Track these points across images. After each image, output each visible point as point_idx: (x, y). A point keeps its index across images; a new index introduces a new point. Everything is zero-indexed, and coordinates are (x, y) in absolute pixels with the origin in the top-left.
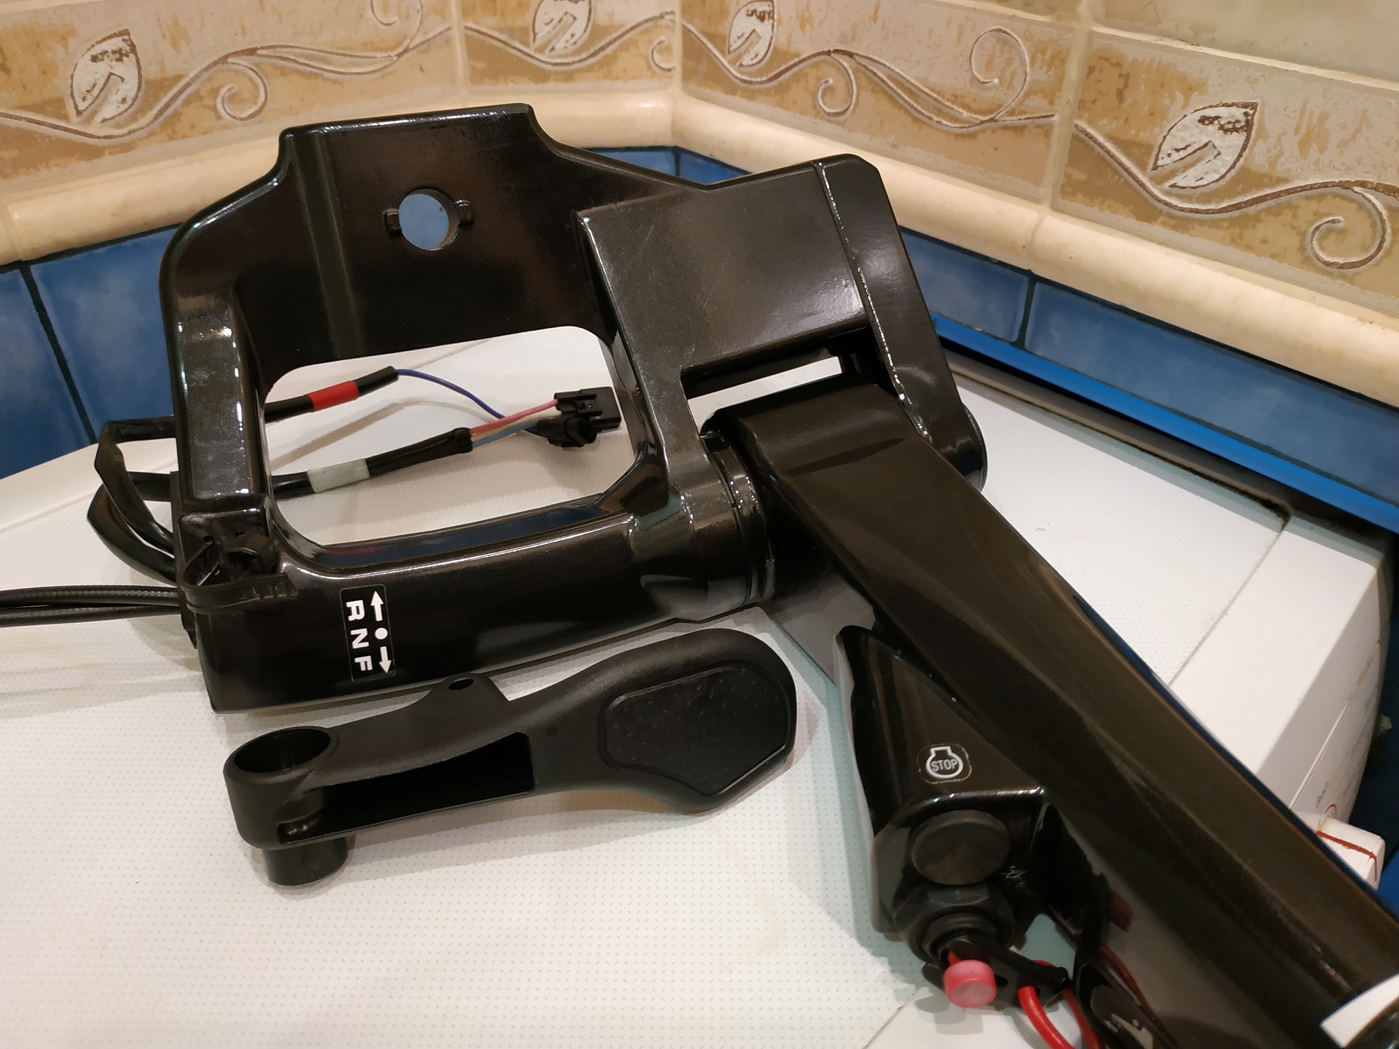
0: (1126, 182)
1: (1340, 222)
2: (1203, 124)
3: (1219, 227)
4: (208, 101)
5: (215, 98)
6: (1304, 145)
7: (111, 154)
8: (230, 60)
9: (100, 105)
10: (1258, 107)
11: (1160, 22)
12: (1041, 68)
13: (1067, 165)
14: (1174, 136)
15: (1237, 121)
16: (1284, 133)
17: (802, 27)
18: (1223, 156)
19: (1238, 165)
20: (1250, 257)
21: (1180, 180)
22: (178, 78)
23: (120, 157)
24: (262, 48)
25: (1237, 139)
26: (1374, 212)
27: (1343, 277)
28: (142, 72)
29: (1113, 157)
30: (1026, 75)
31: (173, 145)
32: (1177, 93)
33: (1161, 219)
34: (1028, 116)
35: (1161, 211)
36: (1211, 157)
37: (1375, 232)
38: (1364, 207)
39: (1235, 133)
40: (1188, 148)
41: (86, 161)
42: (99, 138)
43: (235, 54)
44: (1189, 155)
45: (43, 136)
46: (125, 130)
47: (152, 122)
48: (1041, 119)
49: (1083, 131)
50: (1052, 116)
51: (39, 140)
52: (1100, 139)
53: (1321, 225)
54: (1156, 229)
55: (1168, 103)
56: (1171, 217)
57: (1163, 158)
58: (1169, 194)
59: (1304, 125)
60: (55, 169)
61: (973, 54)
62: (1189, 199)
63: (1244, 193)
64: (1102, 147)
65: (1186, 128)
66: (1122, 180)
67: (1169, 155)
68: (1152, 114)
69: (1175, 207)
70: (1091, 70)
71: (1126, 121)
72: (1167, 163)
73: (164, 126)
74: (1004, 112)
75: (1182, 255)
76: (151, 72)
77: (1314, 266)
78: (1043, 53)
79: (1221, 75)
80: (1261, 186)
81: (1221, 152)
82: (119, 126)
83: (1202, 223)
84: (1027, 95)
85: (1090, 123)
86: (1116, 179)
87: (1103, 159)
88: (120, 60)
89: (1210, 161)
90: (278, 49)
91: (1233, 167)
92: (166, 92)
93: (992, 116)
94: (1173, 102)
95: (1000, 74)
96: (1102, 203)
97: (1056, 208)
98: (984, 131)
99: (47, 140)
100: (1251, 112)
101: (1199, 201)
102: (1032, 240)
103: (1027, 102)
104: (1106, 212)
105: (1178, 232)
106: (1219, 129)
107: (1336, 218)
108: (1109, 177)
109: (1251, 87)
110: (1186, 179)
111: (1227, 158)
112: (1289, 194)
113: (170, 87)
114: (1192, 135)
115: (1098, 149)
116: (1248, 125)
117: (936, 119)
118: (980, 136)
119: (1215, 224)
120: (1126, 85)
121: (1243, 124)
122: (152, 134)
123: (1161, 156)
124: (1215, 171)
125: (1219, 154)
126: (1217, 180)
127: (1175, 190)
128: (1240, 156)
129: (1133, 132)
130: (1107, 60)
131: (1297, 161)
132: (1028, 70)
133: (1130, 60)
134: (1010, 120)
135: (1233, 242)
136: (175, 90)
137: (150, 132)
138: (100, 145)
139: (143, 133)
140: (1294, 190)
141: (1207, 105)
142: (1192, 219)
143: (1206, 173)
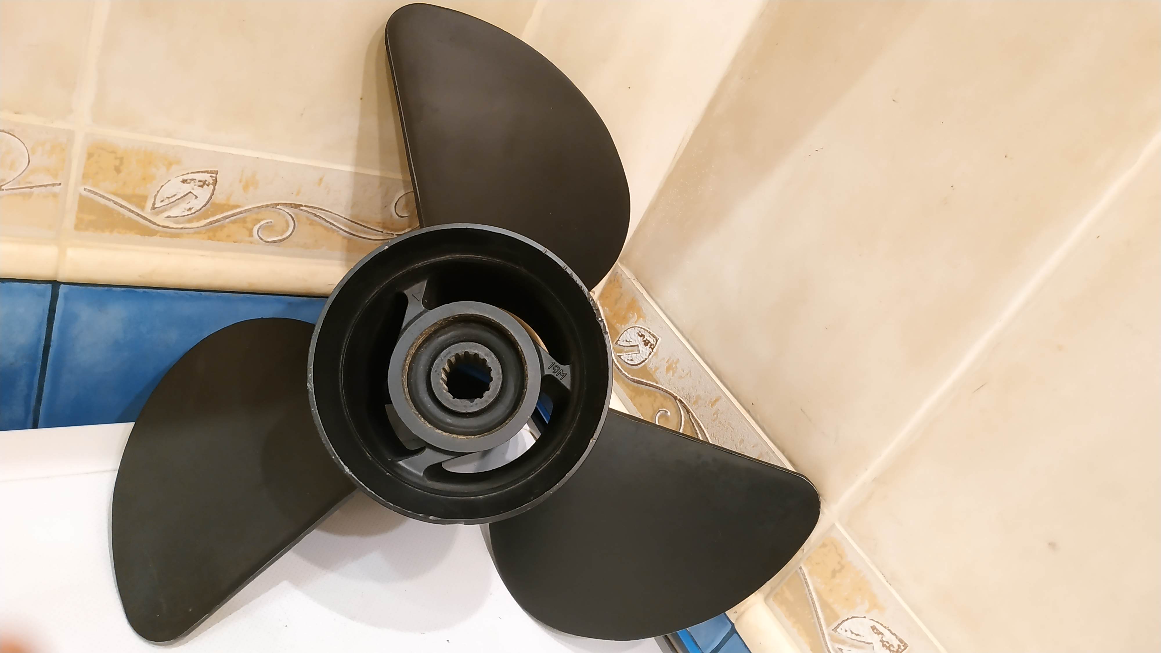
0: (814, 623)
2: (873, 631)
4: (249, 225)
5: (254, 224)
7: (160, 236)
8: (278, 207)
9: (171, 208)
10: (908, 648)
11: (875, 554)
14: (853, 623)
15: (892, 645)
17: (668, 369)
22: (236, 207)
23: (166, 240)
24: (305, 206)
28: (213, 197)
29: (814, 603)
31: (209, 243)
32: (867, 601)
40: (858, 636)
41: (141, 235)
42: (159, 226)
43: (284, 204)
44: (857, 640)
45: (119, 213)
46: (181, 226)
47: (201, 227)
49: (803, 575)
51: (114, 215)
52: (811, 587)
55: (859, 603)
57: (841, 629)
60: (116, 234)
64: (810, 593)
65: (862, 624)
67: (846, 631)
68: (847, 599)
70: (824, 545)
71: (831, 590)
72: (843, 634)
73: (208, 230)
76: (219, 198)
79: (895, 613)
82: (178, 223)
85: (810, 573)
86: (809, 616)
87: (807, 601)
88: (202, 186)
90: (316, 210)
92: (222, 213)
94: (862, 604)
96: (795, 623)
97: (766, 602)
99: (121, 217)
100: (903, 648)
104: (795, 630)
106: (880, 641)
108: (806, 613)
109: (909, 634)
113: (227, 211)
114: (864, 631)
115: (807, 592)
120: (840, 571)
121: (895, 650)
123: (841, 627)
129: (832, 600)
130: (836, 547)
133: (848, 559)
136: (230, 213)
137: (197, 232)
138: (157, 230)
139: (192, 231)
141: (880, 622)
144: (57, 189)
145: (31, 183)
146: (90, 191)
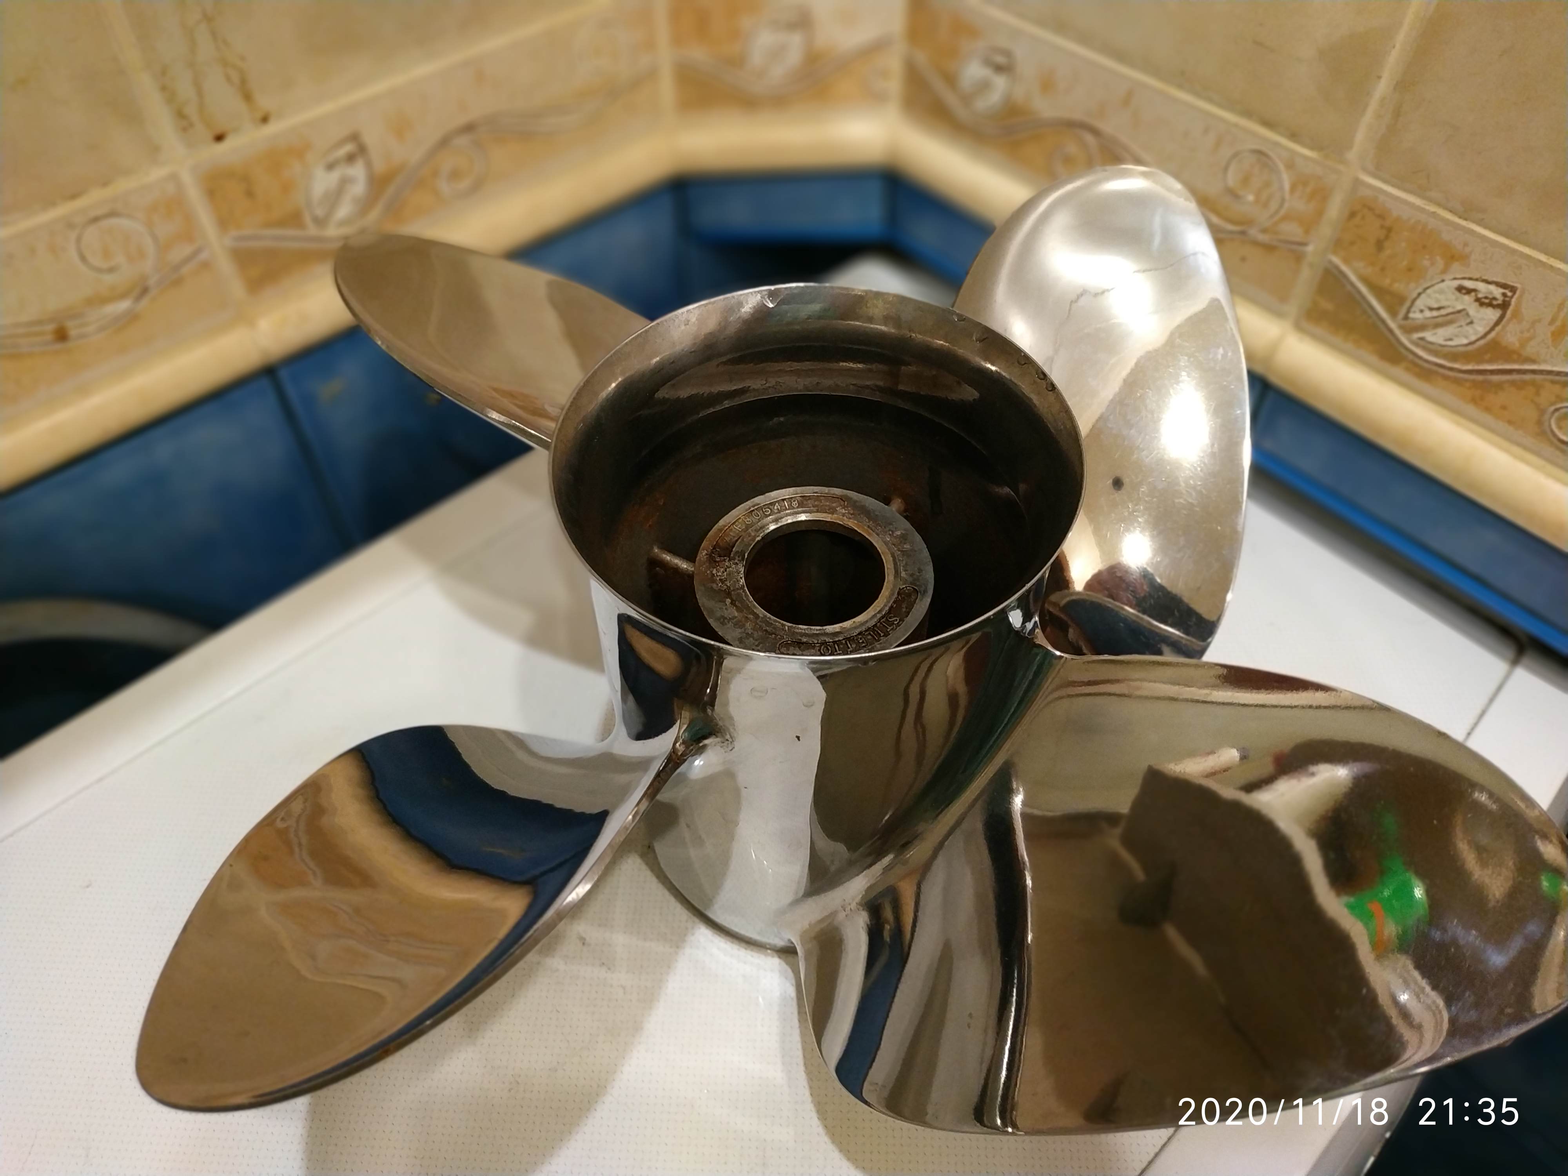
0: (1373, 323)
2: (1459, 293)
3: (1460, 385)
4: (430, 183)
5: (436, 179)
6: (1557, 336)
9: (335, 209)
10: (1518, 293)
11: (1430, 189)
12: (1300, 198)
13: (1316, 293)
15: (1495, 299)
16: (1539, 321)
17: (1044, 90)
18: (1475, 326)
19: (1489, 337)
20: (1488, 418)
21: (1429, 336)
22: (402, 168)
25: (1492, 315)
28: (372, 169)
29: (1364, 298)
30: (1284, 201)
32: (1438, 258)
33: (1404, 363)
34: (1281, 238)
35: (1406, 357)
36: (1463, 323)
39: (1490, 308)
40: (1442, 310)
44: (1442, 316)
45: (284, 249)
48: (1295, 245)
49: (1337, 268)
50: (1307, 244)
51: (280, 254)
52: (1353, 278)
53: (1561, 408)
54: (1398, 371)
55: (1428, 265)
56: (1416, 365)
57: (1415, 312)
58: (1416, 344)
59: (1560, 318)
60: (296, 277)
61: (1231, 166)
62: (1436, 353)
63: (1490, 361)
64: (1354, 287)
65: (1441, 292)
66: (1370, 320)
67: (1422, 311)
68: (1410, 270)
69: (1420, 358)
70: (1352, 215)
71: (1383, 269)
72: (1419, 317)
74: (1257, 227)
75: (1423, 401)
76: (380, 166)
77: (1549, 440)
78: (1305, 185)
79: (1485, 254)
80: (1508, 361)
81: (1475, 321)
83: (1446, 378)
84: (1282, 219)
85: (1346, 261)
86: (1364, 318)
87: (1353, 298)
88: (351, 164)
89: (1461, 326)
91: (1483, 337)
93: (1244, 229)
94: (1433, 264)
95: (1256, 192)
96: (1347, 335)
97: (1298, 327)
98: (1233, 239)
99: (288, 252)
100: (1509, 294)
101: (1445, 356)
103: (1281, 225)
104: (1351, 344)
105: (1421, 379)
106: (1475, 301)
108: (1358, 314)
109: (1513, 271)
110: (1436, 337)
111: (1479, 328)
112: (1534, 374)
114: (1447, 300)
115: (1351, 288)
116: (1504, 306)
119: (1457, 381)
120: (1387, 237)
121: (1500, 302)
123: (1413, 309)
124: (1466, 337)
125: (1471, 323)
126: (1467, 345)
127: (1422, 343)
128: (1492, 329)
129: (1388, 281)
130: (1371, 209)
131: (1548, 348)
132: (1287, 196)
133: (1395, 215)
134: (1261, 237)
135: (1474, 401)
140: (1541, 372)
141: (1467, 276)
142: (1436, 373)
143: (1457, 336)
144: (204, 256)
146: (238, 238)
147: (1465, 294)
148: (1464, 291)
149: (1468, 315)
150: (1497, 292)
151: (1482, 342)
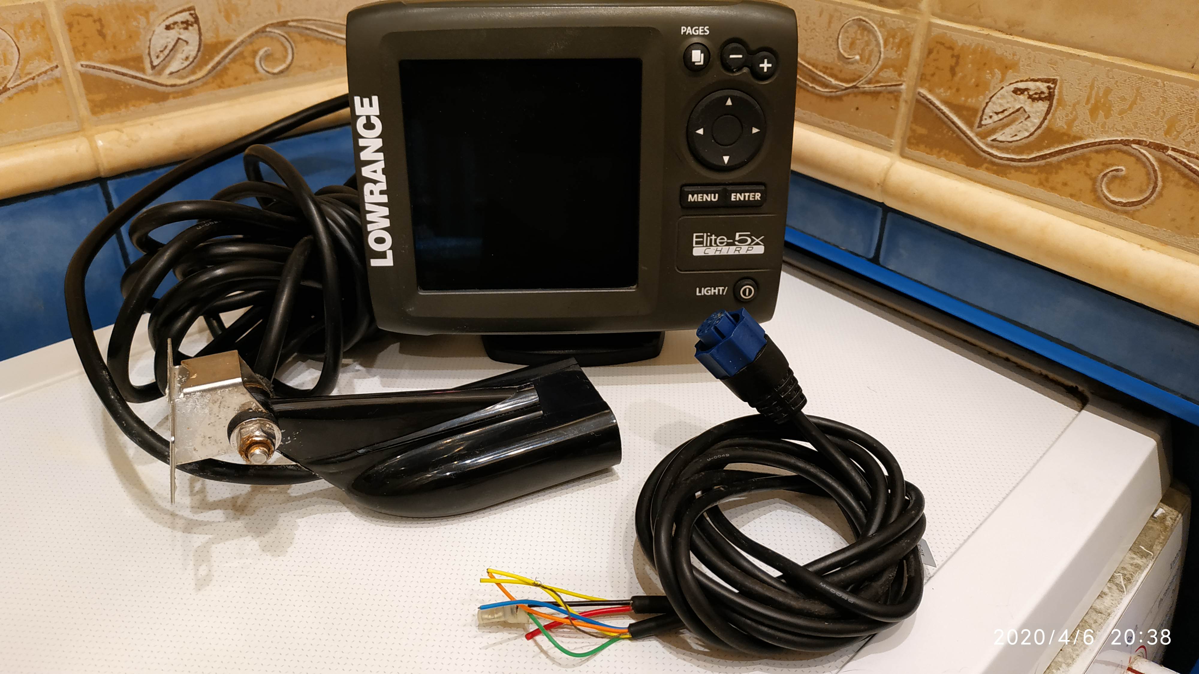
0: (958, 136)
1: (1122, 170)
2: (1017, 94)
3: (1029, 172)
4: (249, 60)
5: (254, 57)
6: (1093, 112)
7: (174, 98)
8: (268, 29)
9: (169, 62)
10: (1058, 83)
11: (982, 17)
12: (892, 49)
13: (912, 123)
14: (994, 103)
15: (1042, 93)
18: (1032, 119)
19: (1044, 126)
20: (1054, 196)
21: (999, 136)
22: (228, 42)
23: (181, 100)
24: (293, 21)
25: (1042, 106)
26: (1148, 164)
27: (1126, 213)
28: (202, 38)
29: (947, 117)
30: (880, 53)
31: (221, 92)
32: (996, 70)
33: (985, 165)
34: (882, 84)
35: (985, 159)
36: (1023, 119)
37: (1149, 179)
38: (1139, 159)
39: (1040, 101)
40: (1005, 112)
41: (156, 103)
42: (166, 86)
43: (272, 25)
44: (1004, 118)
45: (125, 84)
46: (187, 80)
47: (207, 75)
48: (892, 87)
49: (924, 97)
50: (901, 84)
51: (122, 87)
52: (938, 103)
53: (1108, 173)
54: (981, 173)
55: (990, 78)
56: (993, 163)
57: (986, 119)
58: (992, 147)
59: (1093, 96)
60: (132, 108)
61: (840, 37)
62: (1006, 150)
63: (1048, 147)
64: (939, 109)
65: (1003, 97)
66: (954, 135)
67: (991, 117)
68: (977, 86)
69: (996, 157)
70: (930, 52)
71: (958, 90)
72: (989, 122)
73: (214, 78)
74: (864, 80)
75: (1002, 193)
76: (209, 37)
77: (1104, 204)
78: (894, 37)
79: (1029, 58)
80: (1061, 142)
81: (1030, 115)
82: (182, 78)
83: (1017, 169)
84: (881, 69)
85: (930, 91)
86: (950, 134)
87: (940, 118)
88: (186, 29)
89: (1022, 122)
90: (304, 22)
91: (1039, 127)
92: (218, 53)
93: (854, 84)
94: (993, 76)
95: (860, 52)
96: (939, 152)
97: (903, 155)
98: (848, 94)
99: (128, 87)
100: (1052, 86)
101: (1014, 152)
102: (884, 180)
103: (881, 74)
104: (943, 159)
105: (998, 175)
106: (1028, 98)
107: (1119, 167)
108: (945, 132)
109: (1052, 67)
110: (1004, 135)
111: (1035, 121)
112: (1083, 148)
113: (222, 49)
114: (1008, 102)
115: (937, 111)
116: (1050, 97)
117: (811, 85)
118: (845, 98)
119: (1026, 170)
120: (957, 63)
121: (1046, 95)
122: (205, 84)
123: (984, 117)
124: (1026, 130)
125: (1029, 117)
126: (1028, 137)
127: (995, 143)
128: (1045, 119)
129: (963, 99)
130: (943, 44)
131: (1089, 124)
132: (882, 49)
133: (960, 44)
134: (867, 87)
135: (1041, 184)
136: (226, 51)
137: (204, 82)
138: (167, 91)
139: (199, 83)
140: (1087, 146)
141: (1019, 80)
142: (1009, 166)
143: (1019, 131)
144: (57, 73)
145: (30, 74)
146: (87, 66)
147: (1019, 95)
148: (1019, 93)
149: (1025, 110)
150: (1043, 87)
151: (1040, 131)
